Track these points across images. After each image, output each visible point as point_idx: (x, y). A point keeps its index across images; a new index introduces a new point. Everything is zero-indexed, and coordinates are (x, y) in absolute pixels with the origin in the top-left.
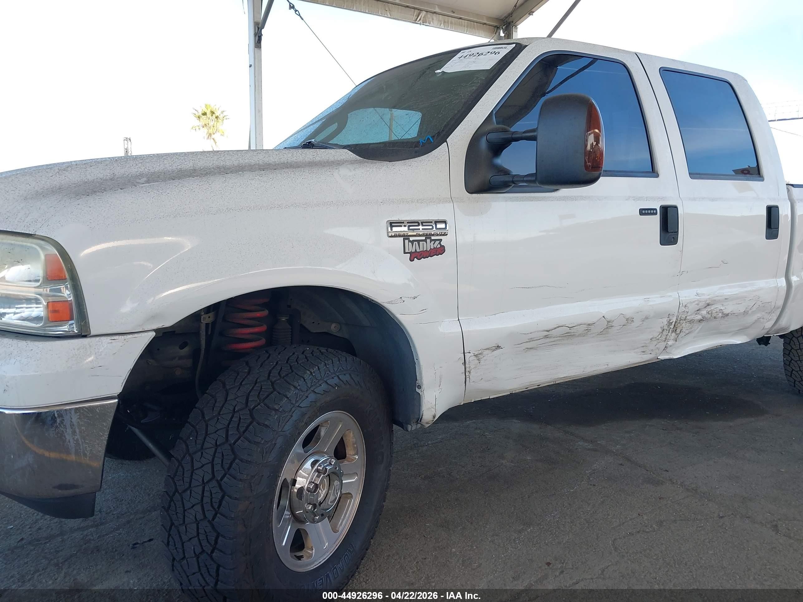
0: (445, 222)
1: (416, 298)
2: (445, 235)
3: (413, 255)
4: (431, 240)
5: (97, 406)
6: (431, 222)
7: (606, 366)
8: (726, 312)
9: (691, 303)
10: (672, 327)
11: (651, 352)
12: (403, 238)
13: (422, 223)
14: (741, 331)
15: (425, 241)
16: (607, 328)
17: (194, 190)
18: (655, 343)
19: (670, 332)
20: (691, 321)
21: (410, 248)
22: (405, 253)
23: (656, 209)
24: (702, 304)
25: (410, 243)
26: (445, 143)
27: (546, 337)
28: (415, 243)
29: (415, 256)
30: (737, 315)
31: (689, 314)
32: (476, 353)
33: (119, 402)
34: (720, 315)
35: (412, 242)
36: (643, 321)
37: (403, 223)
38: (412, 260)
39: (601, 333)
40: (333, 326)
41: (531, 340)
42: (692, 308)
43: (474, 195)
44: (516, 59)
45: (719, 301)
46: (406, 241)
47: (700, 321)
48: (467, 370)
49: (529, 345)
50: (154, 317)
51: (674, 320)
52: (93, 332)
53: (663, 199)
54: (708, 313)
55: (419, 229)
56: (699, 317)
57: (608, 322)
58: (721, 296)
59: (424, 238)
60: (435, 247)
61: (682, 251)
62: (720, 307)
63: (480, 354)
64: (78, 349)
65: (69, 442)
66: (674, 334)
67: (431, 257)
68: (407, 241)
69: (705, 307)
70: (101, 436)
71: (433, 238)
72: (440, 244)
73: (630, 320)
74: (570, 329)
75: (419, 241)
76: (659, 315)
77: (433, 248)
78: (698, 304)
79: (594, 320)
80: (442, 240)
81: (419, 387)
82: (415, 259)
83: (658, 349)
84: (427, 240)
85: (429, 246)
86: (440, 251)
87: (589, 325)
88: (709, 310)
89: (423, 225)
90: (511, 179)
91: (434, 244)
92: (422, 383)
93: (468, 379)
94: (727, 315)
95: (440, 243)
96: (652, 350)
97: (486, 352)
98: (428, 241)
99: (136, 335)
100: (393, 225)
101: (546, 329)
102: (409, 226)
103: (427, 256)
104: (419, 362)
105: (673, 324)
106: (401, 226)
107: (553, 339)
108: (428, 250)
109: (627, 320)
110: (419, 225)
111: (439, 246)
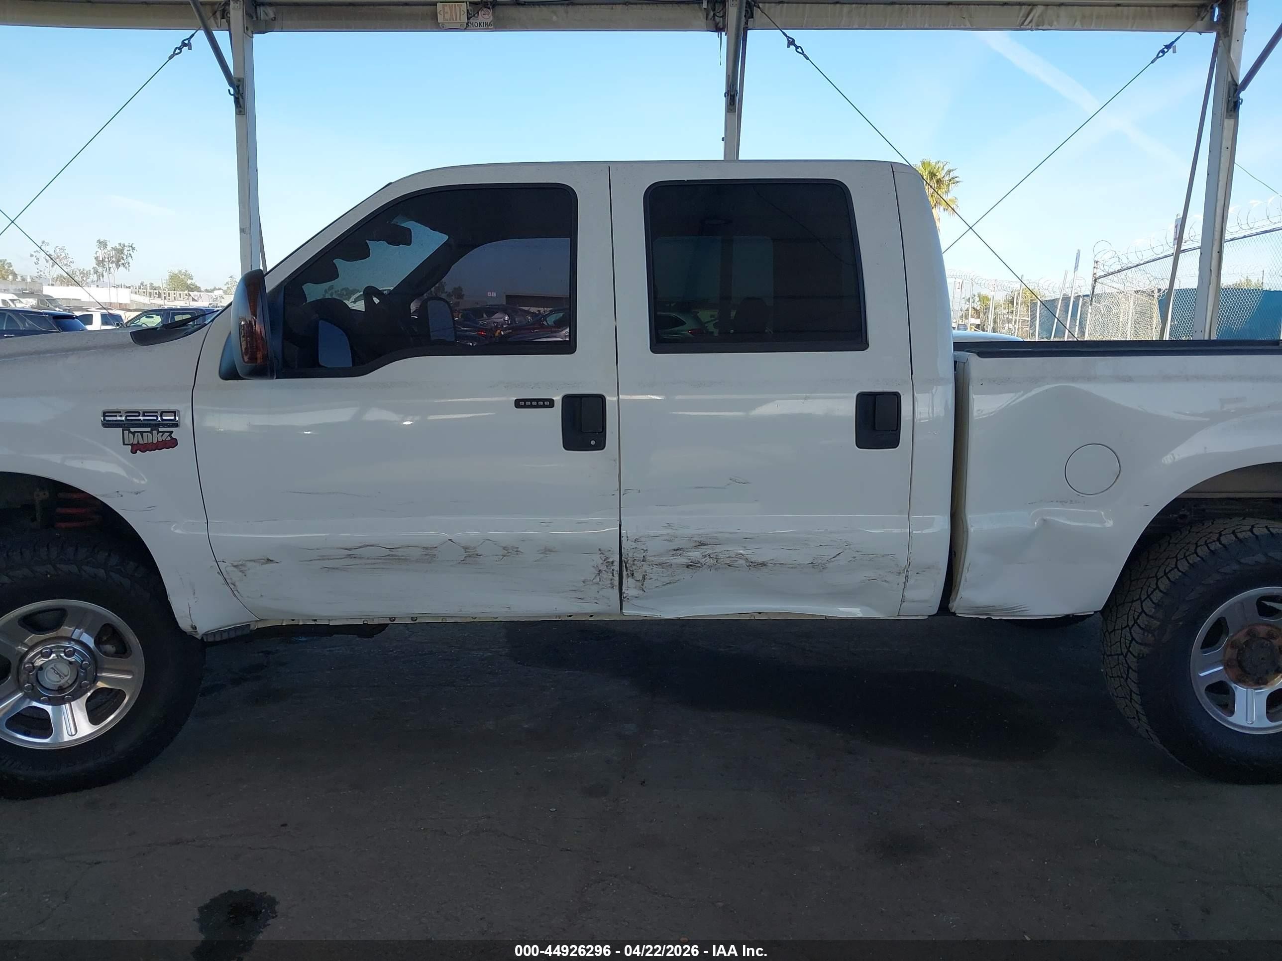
1: (140, 493)
2: (176, 426)
3: (136, 447)
4: (158, 432)
6: (157, 412)
7: (507, 610)
8: (756, 559)
9: (650, 537)
10: (615, 568)
13: (144, 413)
15: (151, 432)
16: (470, 556)
18: (595, 587)
19: (617, 575)
20: (664, 565)
21: (132, 440)
22: (124, 444)
23: (552, 400)
25: (130, 434)
27: (351, 557)
28: (136, 434)
29: (139, 448)
30: (793, 568)
31: (650, 553)
32: (235, 564)
34: (743, 562)
35: (134, 433)
36: (544, 553)
37: (120, 412)
38: (134, 452)
39: (462, 562)
41: (326, 558)
42: (656, 543)
43: (230, 382)
46: (125, 432)
47: (688, 566)
48: (229, 581)
49: (326, 564)
51: (615, 558)
54: (707, 556)
55: (140, 420)
56: (686, 561)
57: (465, 548)
59: (149, 429)
60: (164, 439)
61: (617, 460)
63: (242, 565)
66: (630, 579)
67: (160, 450)
69: (695, 547)
71: (160, 429)
72: (171, 437)
73: (512, 550)
74: (390, 551)
75: (142, 433)
76: (578, 549)
77: (161, 440)
78: (670, 541)
80: (173, 432)
84: (153, 432)
85: (154, 438)
86: (173, 443)
87: (425, 548)
88: (708, 551)
89: (145, 416)
91: (162, 436)
93: (236, 593)
94: (762, 564)
95: (170, 435)
97: (249, 564)
98: (155, 432)
101: (340, 546)
102: (126, 417)
103: (154, 449)
105: (616, 564)
106: (116, 416)
107: (369, 561)
108: (155, 442)
109: (506, 548)
110: (139, 416)
111: (169, 438)
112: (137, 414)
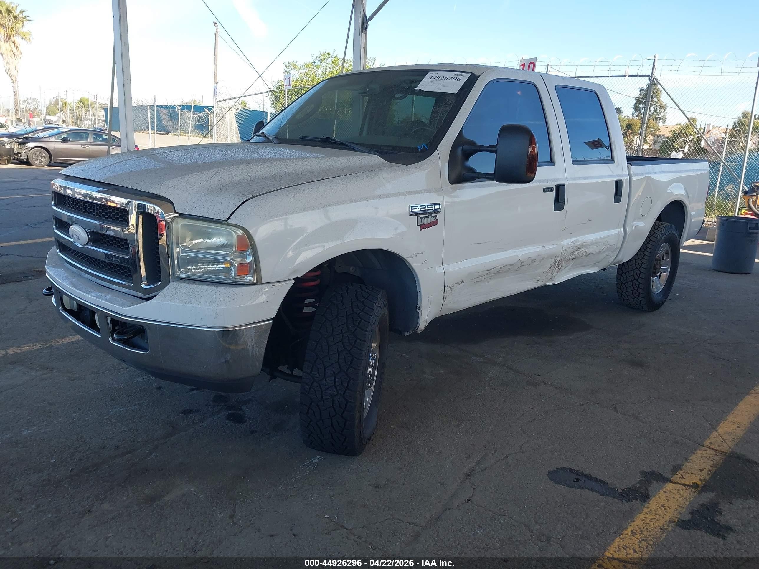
0: (439, 204)
1: (423, 253)
2: (439, 212)
3: (422, 226)
4: (432, 217)
5: (263, 325)
6: (432, 205)
7: (516, 291)
8: (588, 252)
9: (569, 248)
10: (557, 264)
11: (542, 281)
12: (416, 216)
13: (428, 206)
14: (595, 265)
15: (428, 217)
16: (520, 267)
17: (311, 193)
18: (546, 274)
19: (555, 267)
20: (568, 260)
21: (421, 223)
22: (417, 225)
23: (553, 188)
24: (575, 248)
26: (436, 151)
27: (488, 274)
29: (423, 227)
30: (594, 254)
31: (567, 255)
32: (451, 286)
33: (273, 322)
34: (585, 255)
35: (422, 218)
36: (541, 261)
37: (418, 207)
38: (421, 230)
39: (517, 270)
40: (351, 268)
41: (480, 276)
42: (570, 250)
43: (454, 185)
44: (474, 87)
45: (585, 246)
47: (573, 259)
48: (445, 297)
49: (478, 280)
50: (294, 272)
51: (558, 259)
52: (263, 282)
53: (557, 180)
54: (578, 254)
55: (425, 210)
56: (573, 257)
57: (522, 263)
58: (586, 242)
59: (427, 215)
60: (433, 221)
61: (566, 214)
62: (584, 249)
63: (452, 287)
64: (256, 292)
65: (249, 346)
66: (557, 268)
67: (431, 227)
68: (419, 218)
69: (577, 250)
70: (264, 342)
71: (432, 215)
73: (534, 261)
74: (501, 268)
75: (425, 217)
76: (550, 257)
78: (572, 249)
79: (514, 262)
80: (437, 216)
81: (419, 308)
82: (423, 229)
83: (547, 278)
85: (429, 220)
86: (436, 223)
87: (511, 265)
88: (579, 251)
89: (428, 208)
90: (477, 176)
91: (433, 219)
92: (421, 306)
93: (444, 302)
94: (589, 254)
95: (436, 218)
96: (543, 279)
97: (456, 285)
98: (430, 217)
99: (286, 283)
100: (413, 208)
101: (487, 269)
102: (420, 208)
103: (429, 227)
104: (421, 294)
105: (558, 262)
106: (416, 209)
107: (490, 275)
108: (430, 223)
109: (532, 260)
110: (425, 208)
111: (435, 220)
112: (425, 207)
